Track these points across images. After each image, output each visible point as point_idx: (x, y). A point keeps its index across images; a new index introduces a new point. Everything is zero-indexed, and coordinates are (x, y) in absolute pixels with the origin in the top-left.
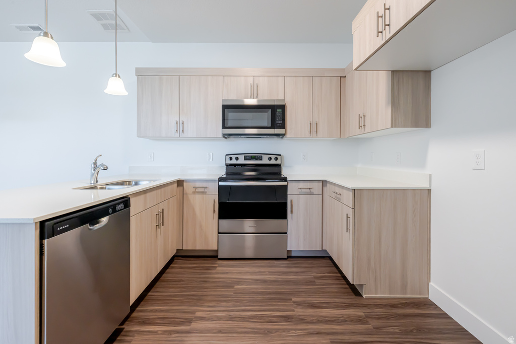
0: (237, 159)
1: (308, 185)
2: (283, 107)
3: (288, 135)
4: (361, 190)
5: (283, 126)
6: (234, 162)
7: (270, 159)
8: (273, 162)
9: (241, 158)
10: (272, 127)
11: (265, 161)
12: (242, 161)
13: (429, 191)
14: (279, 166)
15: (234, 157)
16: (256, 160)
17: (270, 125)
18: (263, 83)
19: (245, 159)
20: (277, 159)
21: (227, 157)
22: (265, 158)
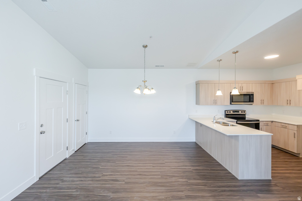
1: (267, 122)
2: (253, 95)
3: (253, 104)
4: (299, 125)
5: (253, 102)
6: (229, 113)
8: (243, 113)
9: (232, 112)
11: (240, 113)
12: (232, 113)
14: (245, 115)
15: (229, 111)
16: (237, 112)
17: (248, 101)
18: (244, 86)
19: (233, 112)
20: (244, 112)
21: (226, 111)
22: (240, 112)
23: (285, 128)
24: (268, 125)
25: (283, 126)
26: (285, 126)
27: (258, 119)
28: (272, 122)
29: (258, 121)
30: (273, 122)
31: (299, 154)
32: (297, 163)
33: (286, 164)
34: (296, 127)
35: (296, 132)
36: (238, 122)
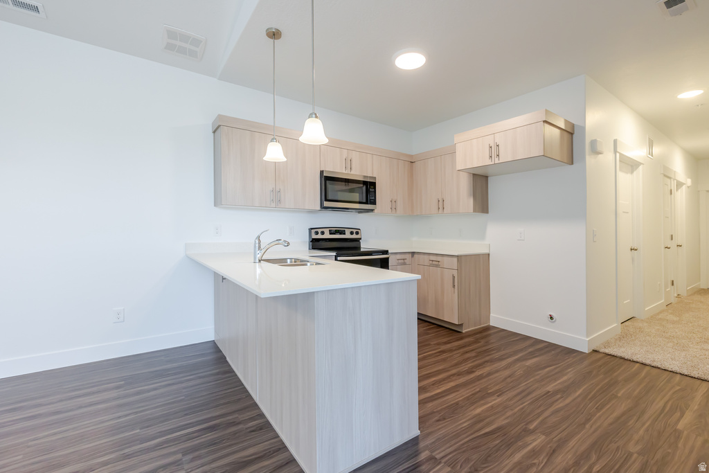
0: (323, 233)
1: (403, 256)
3: (376, 211)
5: (374, 203)
6: (320, 236)
7: (352, 233)
8: (354, 236)
9: (327, 231)
10: (366, 203)
11: (347, 236)
12: (327, 236)
13: (489, 254)
14: (358, 240)
15: (320, 231)
16: (340, 234)
17: (364, 201)
18: (355, 157)
19: (330, 234)
20: (357, 233)
21: (313, 231)
22: (348, 232)
23: (437, 266)
24: (405, 264)
25: (434, 263)
26: (435, 260)
27: (386, 249)
28: (413, 253)
29: (386, 252)
30: (416, 256)
31: (461, 325)
32: (462, 350)
33: (444, 360)
34: (455, 260)
35: (455, 273)
36: (339, 258)
